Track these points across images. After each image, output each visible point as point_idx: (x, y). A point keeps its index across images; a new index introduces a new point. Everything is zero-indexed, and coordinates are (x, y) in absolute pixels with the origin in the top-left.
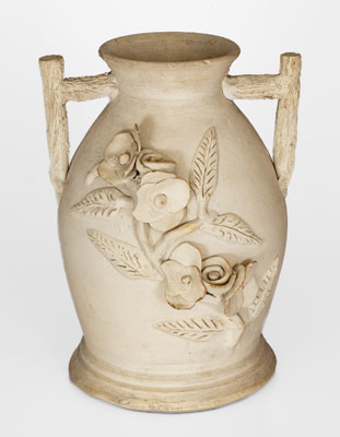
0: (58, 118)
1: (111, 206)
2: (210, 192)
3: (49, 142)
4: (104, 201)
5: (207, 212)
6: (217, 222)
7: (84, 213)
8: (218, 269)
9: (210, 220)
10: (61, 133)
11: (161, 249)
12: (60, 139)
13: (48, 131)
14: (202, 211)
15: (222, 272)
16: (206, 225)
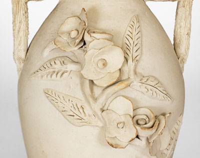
0: (22, 12)
1: (63, 70)
2: (138, 58)
3: (14, 30)
4: (58, 66)
5: (135, 73)
6: (143, 81)
7: (42, 77)
8: (145, 117)
9: (138, 80)
10: (24, 23)
11: (101, 100)
12: (23, 27)
13: (14, 22)
14: (132, 73)
15: (147, 120)
16: (135, 83)
